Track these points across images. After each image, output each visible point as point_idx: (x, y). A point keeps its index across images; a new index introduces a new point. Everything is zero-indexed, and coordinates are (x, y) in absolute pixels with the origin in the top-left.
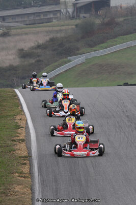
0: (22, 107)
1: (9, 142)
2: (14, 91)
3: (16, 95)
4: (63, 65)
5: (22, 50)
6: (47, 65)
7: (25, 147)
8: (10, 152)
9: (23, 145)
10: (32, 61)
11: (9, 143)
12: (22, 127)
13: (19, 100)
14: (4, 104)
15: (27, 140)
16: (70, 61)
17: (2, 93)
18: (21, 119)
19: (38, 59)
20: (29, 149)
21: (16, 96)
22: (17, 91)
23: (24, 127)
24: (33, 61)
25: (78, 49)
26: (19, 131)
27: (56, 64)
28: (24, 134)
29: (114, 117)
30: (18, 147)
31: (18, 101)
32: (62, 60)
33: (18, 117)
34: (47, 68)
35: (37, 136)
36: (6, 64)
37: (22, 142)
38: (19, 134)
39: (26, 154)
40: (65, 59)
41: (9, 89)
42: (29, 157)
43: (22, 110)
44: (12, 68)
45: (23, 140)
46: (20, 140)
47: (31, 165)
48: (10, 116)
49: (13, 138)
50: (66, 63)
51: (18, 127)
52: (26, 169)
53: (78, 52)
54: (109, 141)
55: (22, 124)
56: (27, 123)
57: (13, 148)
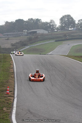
5: (12, 44)
9: (12, 69)
11: (9, 68)
15: (13, 68)
20: (14, 70)
22: (11, 54)
23: (13, 64)
25: (27, 44)
35: (16, 67)
36: (8, 47)
42: (14, 73)
45: (12, 68)
47: (14, 75)
51: (11, 64)
52: (13, 76)
57: (9, 70)
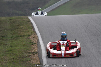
0: (34, 29)
1: (26, 54)
2: (28, 18)
3: (30, 21)
7: (38, 57)
8: (27, 61)
12: (35, 44)
13: (31, 24)
14: (21, 27)
15: (38, 53)
17: (19, 19)
18: (34, 38)
20: (40, 58)
22: (30, 18)
23: (36, 43)
26: (33, 46)
28: (36, 48)
30: (33, 57)
31: (31, 25)
33: (32, 36)
37: (36, 54)
38: (33, 48)
39: (38, 62)
41: (24, 16)
43: (35, 31)
45: (36, 53)
46: (33, 52)
48: (26, 35)
49: (28, 52)
51: (32, 43)
54: (99, 52)
55: (35, 41)
56: (38, 41)
57: (29, 58)
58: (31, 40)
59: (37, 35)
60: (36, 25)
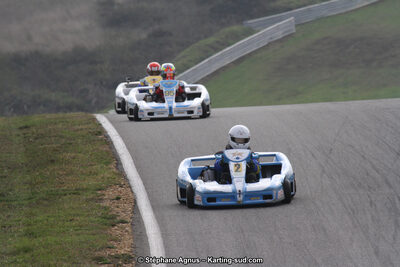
0: (119, 163)
2: (95, 119)
3: (101, 131)
4: (229, 45)
6: (184, 45)
10: (141, 35)
12: (123, 222)
13: (108, 142)
14: (68, 155)
16: (250, 32)
17: (60, 126)
18: (118, 199)
19: (157, 27)
21: (100, 133)
24: (144, 36)
26: (116, 231)
27: (211, 40)
28: (128, 240)
29: (390, 187)
31: (106, 148)
32: (227, 30)
33: (110, 193)
34: (183, 53)
37: (125, 262)
38: (115, 240)
40: (235, 28)
41: (81, 114)
43: (122, 174)
44: (80, 58)
46: (117, 257)
48: (86, 190)
50: (237, 37)
53: (272, 5)
55: (122, 211)
56: (135, 209)
58: (105, 208)
59: (130, 187)
60: (129, 149)
